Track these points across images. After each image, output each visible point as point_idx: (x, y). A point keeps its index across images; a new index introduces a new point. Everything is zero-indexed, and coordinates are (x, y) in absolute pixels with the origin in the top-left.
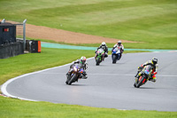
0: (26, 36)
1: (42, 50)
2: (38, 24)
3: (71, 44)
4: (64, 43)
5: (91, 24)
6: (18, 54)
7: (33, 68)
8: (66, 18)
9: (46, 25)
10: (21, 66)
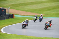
0: (10, 13)
2: (13, 9)
3: (25, 16)
4: (22, 15)
5: (31, 9)
6: (7, 19)
8: (23, 7)
10: (8, 23)
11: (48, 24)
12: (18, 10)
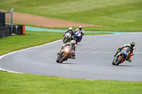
0: (13, 22)
1: (26, 33)
2: (22, 12)
5: (65, 12)
6: (7, 36)
7: (19, 47)
8: (45, 7)
9: (29, 13)
10: (9, 46)
11: (124, 51)
12: (34, 14)
